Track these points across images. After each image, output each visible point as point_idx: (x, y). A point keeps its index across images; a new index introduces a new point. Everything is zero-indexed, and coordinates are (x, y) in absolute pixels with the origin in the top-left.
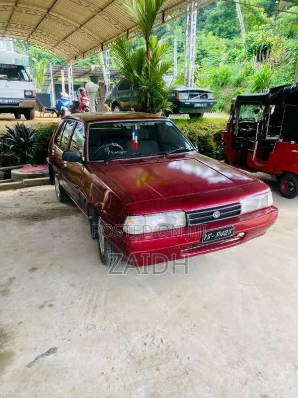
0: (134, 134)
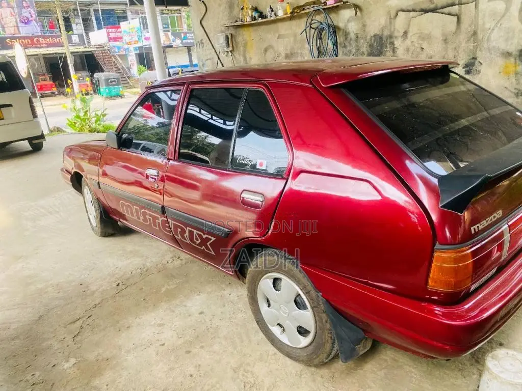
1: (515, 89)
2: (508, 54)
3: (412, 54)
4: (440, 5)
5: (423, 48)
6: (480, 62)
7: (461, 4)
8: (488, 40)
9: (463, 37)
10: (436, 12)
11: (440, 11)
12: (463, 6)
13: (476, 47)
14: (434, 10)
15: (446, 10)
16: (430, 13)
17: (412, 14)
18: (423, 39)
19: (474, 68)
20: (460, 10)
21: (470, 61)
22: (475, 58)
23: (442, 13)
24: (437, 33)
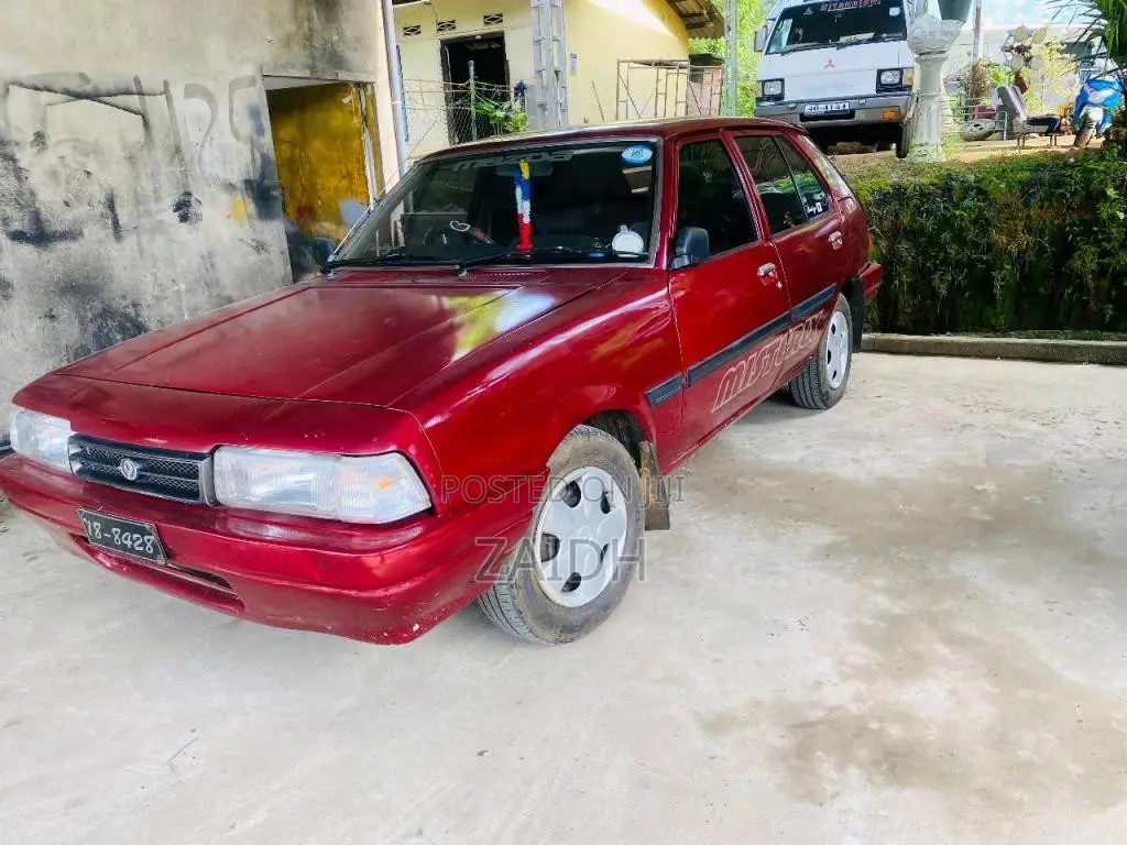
0: (519, 192)
1: (253, 240)
2: (231, 187)
3: (68, 183)
4: (103, 88)
5: (88, 173)
6: (198, 201)
7: (143, 95)
8: (200, 161)
9: (160, 154)
10: (100, 102)
11: (106, 99)
12: (147, 97)
13: (185, 174)
14: (92, 97)
15: (118, 100)
16: (84, 101)
17: (45, 96)
18: (86, 154)
19: (192, 210)
20: (143, 103)
21: (182, 198)
22: (188, 194)
23: (111, 105)
24: (112, 142)
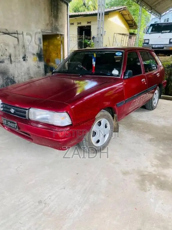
0: (93, 60)
1: (37, 66)
2: (34, 54)
3: (2, 51)
4: (10, 32)
5: (6, 50)
7: (18, 34)
8: (28, 49)
9: (20, 47)
11: (11, 35)
13: (25, 51)
14: (8, 34)
15: (13, 35)
16: (7, 35)
18: (6, 46)
19: (26, 58)
20: (18, 36)
22: (25, 55)
23: (12, 36)
24: (11, 44)
